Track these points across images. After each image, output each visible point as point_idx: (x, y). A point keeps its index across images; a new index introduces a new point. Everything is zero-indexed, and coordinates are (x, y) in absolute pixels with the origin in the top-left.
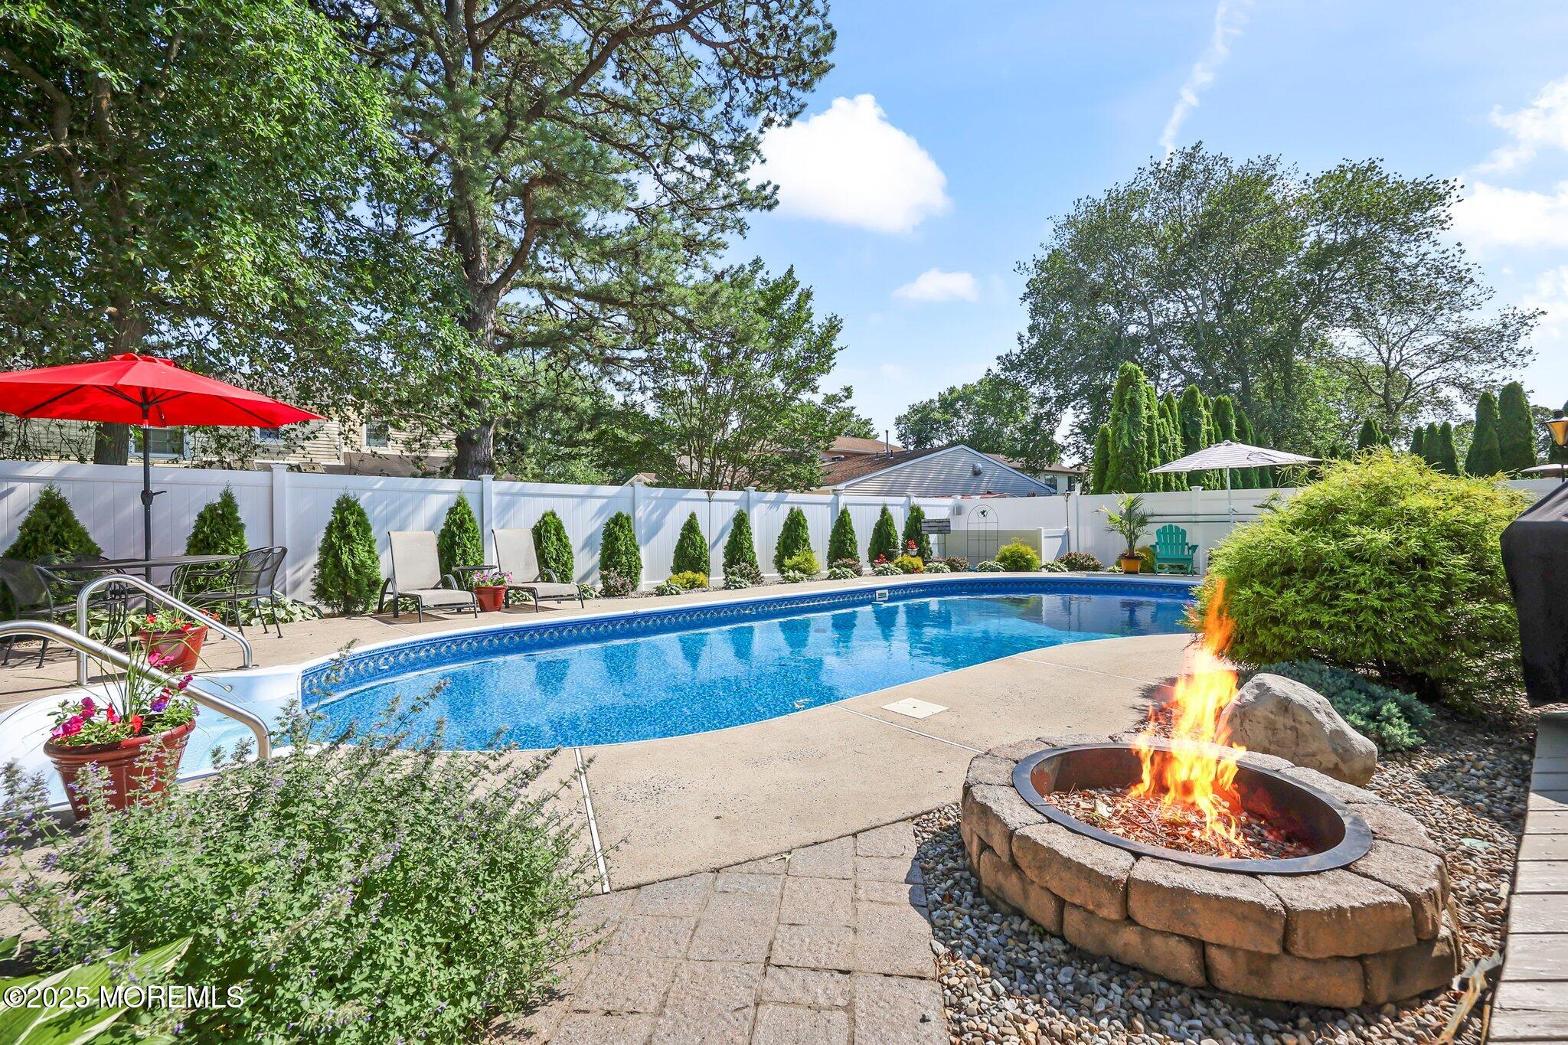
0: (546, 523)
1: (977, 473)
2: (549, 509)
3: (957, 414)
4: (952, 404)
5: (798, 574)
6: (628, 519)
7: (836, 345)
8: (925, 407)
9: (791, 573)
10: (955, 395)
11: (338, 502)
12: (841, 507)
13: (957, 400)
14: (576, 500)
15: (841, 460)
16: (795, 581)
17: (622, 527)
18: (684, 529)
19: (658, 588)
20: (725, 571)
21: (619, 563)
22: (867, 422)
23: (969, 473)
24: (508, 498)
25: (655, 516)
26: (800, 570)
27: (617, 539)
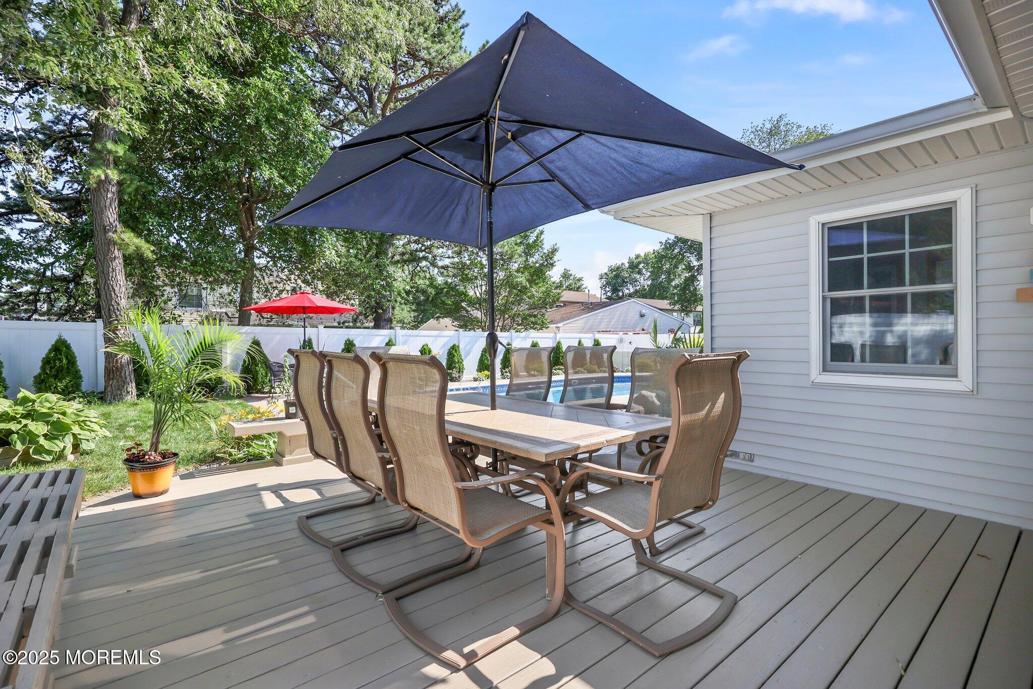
0: (424, 349)
1: (642, 316)
2: (425, 343)
3: (640, 273)
4: (637, 266)
5: (536, 373)
6: (458, 347)
7: (555, 259)
8: (618, 268)
9: (533, 372)
10: (639, 260)
11: (346, 342)
12: (558, 340)
13: (640, 263)
14: (433, 338)
15: (561, 306)
16: (534, 376)
17: (456, 351)
18: (482, 351)
19: (474, 378)
20: (502, 371)
21: (455, 367)
22: (580, 280)
23: (638, 316)
24: (406, 337)
25: (468, 347)
26: (537, 371)
27: (454, 356)
